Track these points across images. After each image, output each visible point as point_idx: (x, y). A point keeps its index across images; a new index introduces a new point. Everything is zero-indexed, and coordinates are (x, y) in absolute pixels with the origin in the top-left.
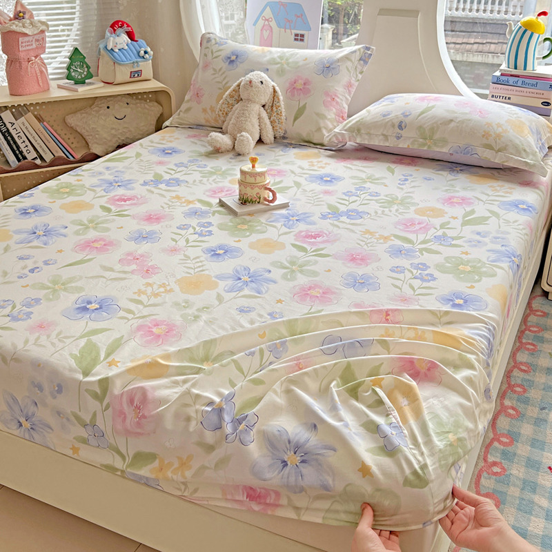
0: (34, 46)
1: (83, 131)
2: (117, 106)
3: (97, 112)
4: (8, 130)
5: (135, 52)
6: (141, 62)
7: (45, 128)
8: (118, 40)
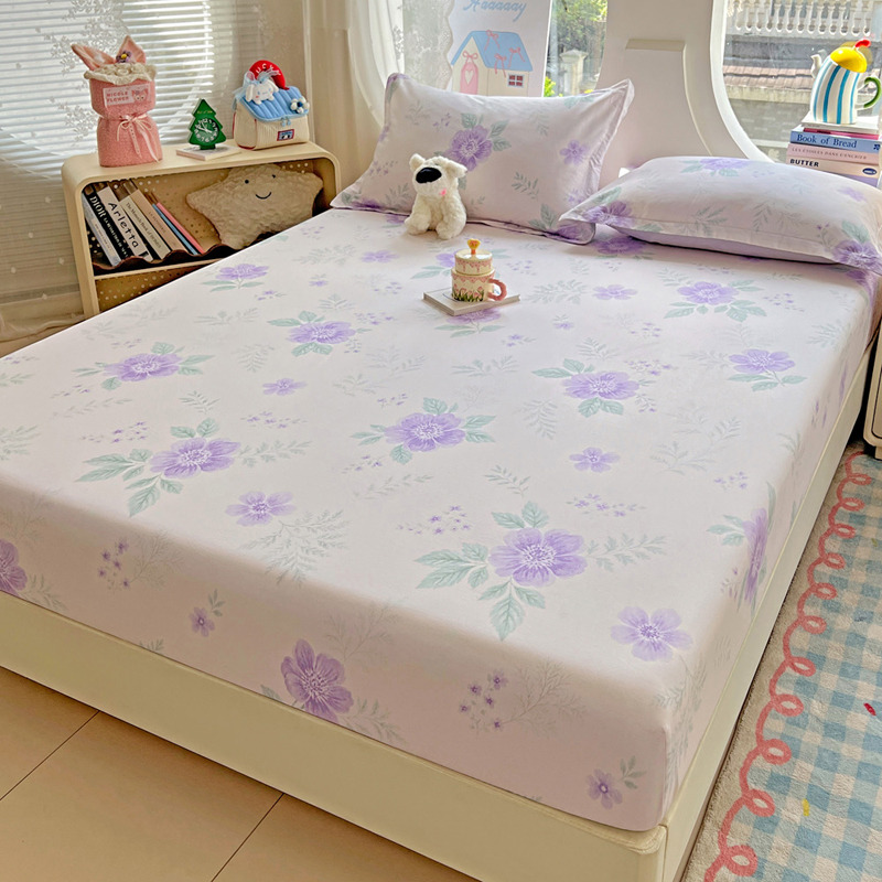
1: (212, 215)
2: (259, 180)
3: (232, 188)
5: (285, 104)
6: (294, 118)
7: (160, 212)
8: (261, 88)
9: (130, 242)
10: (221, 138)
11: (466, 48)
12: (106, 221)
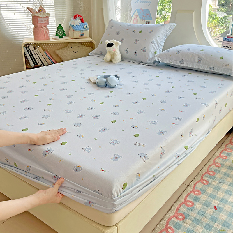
0: (44, 22)
1: (61, 56)
2: (75, 48)
3: (67, 49)
4: (31, 53)
5: (82, 26)
6: (84, 30)
7: (46, 54)
8: (76, 21)
9: (37, 61)
10: (64, 35)
11: (135, 14)
12: (31, 55)
